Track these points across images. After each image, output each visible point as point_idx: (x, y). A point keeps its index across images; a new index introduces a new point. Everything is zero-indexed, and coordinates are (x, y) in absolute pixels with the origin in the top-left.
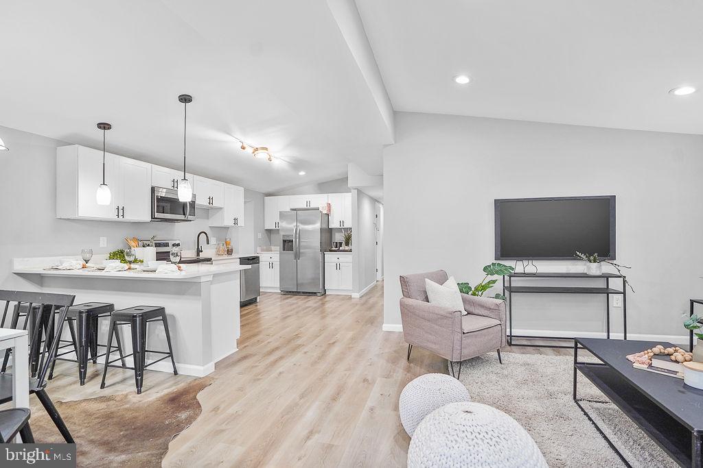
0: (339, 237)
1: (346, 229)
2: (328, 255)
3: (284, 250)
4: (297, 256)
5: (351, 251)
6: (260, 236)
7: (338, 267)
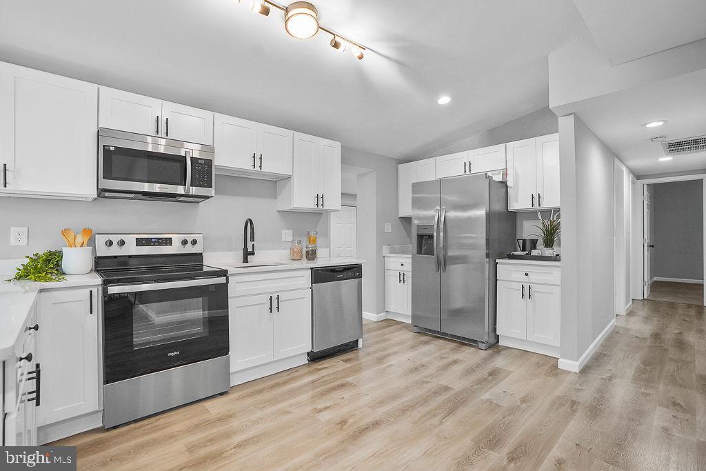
0: (530, 230)
1: (546, 213)
2: (504, 267)
3: (419, 252)
4: (442, 265)
5: (556, 258)
6: (388, 228)
7: (527, 292)
